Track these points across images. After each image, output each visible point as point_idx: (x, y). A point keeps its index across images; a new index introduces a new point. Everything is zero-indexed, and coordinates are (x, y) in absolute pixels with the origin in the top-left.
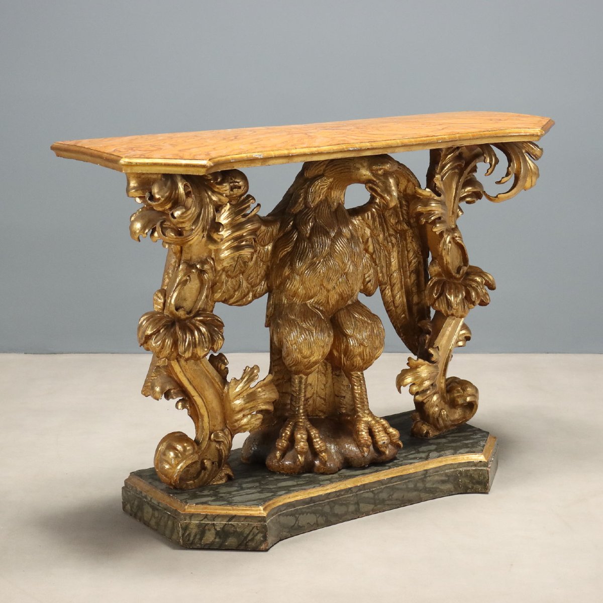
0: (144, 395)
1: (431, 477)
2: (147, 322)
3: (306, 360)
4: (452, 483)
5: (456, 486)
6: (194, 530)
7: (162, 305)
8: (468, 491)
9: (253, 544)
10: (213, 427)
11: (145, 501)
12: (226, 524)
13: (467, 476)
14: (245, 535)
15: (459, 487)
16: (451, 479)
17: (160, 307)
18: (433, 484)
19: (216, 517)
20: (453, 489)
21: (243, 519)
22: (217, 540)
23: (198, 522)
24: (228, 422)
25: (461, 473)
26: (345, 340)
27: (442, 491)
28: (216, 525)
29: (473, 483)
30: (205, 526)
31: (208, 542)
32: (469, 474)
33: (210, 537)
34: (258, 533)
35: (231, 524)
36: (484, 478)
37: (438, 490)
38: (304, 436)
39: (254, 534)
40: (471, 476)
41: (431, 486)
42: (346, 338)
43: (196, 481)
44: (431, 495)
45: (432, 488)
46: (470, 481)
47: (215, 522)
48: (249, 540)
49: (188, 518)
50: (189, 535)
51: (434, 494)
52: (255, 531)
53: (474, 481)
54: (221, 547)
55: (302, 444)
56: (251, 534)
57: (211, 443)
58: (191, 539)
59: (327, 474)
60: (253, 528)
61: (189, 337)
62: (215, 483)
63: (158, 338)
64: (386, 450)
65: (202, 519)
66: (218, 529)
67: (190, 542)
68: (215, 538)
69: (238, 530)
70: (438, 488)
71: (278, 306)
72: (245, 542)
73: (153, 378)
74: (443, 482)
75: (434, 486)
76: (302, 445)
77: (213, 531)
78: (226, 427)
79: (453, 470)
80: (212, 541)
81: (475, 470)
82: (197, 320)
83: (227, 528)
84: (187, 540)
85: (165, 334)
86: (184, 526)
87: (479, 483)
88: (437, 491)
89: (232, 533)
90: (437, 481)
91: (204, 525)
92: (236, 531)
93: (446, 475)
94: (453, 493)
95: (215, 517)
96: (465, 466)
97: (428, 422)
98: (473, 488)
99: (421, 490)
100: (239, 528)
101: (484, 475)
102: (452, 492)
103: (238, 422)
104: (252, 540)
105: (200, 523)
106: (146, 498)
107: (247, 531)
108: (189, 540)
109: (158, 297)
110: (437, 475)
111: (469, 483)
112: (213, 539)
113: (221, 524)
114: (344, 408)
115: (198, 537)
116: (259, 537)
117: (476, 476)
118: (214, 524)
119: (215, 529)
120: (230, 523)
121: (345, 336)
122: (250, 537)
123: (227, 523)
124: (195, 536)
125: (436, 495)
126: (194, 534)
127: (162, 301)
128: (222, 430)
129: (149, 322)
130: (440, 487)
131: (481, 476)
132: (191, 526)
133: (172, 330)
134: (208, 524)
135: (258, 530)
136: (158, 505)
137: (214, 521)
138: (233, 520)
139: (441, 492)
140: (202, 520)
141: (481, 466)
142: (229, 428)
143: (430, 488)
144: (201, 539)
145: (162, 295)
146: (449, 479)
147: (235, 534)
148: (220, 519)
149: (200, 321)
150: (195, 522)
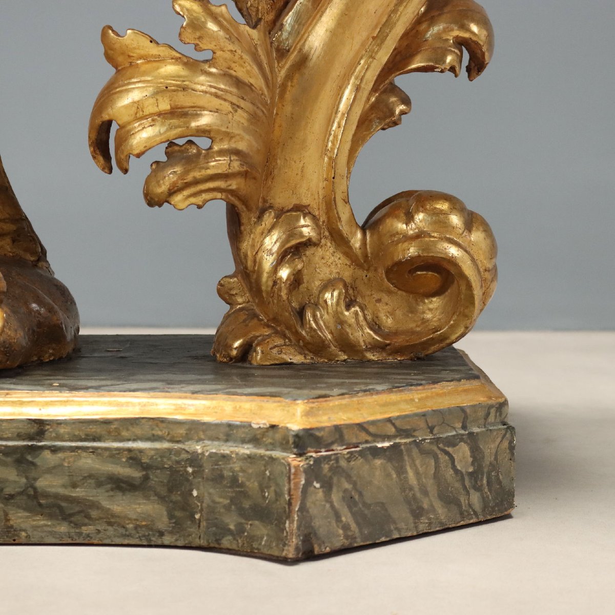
1: (60, 455)
4: (162, 499)
5: (178, 514)
8: (226, 542)
13: (218, 478)
15: (192, 517)
16: (157, 478)
18: (74, 486)
20: (163, 522)
25: (195, 460)
27: (111, 520)
29: (242, 512)
32: (227, 473)
37: (94, 513)
40: (234, 481)
41: (62, 491)
44: (63, 528)
45: (67, 499)
46: (232, 500)
51: (77, 525)
53: (247, 504)
70: (95, 505)
74: (120, 485)
75: (79, 493)
79: (166, 445)
81: (250, 458)
87: (262, 513)
88: (88, 517)
90: (90, 476)
93: (134, 458)
94: (167, 540)
96: (213, 439)
98: (241, 530)
99: (12, 497)
101: (277, 485)
102: (161, 534)
110: (94, 450)
111: (228, 508)
117: (253, 485)
125: (85, 530)
130: (106, 504)
131: (268, 487)
139: (110, 524)
141: (273, 446)
143: (56, 496)
146: (146, 478)
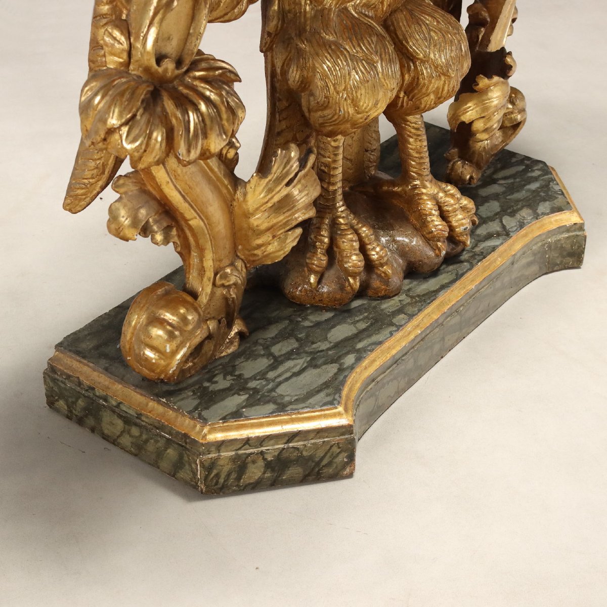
0: (70, 210)
1: (518, 264)
2: (103, 98)
3: (360, 116)
4: (538, 263)
5: (541, 266)
6: (225, 467)
7: (125, 56)
9: (331, 471)
10: (218, 263)
11: (103, 405)
12: (283, 449)
13: (557, 247)
14: (317, 460)
15: (545, 265)
16: (538, 257)
17: (121, 60)
19: (264, 440)
20: (538, 270)
21: (312, 435)
22: (268, 475)
23: (233, 453)
24: (240, 247)
25: (549, 245)
26: (412, 67)
27: (526, 278)
28: (266, 453)
29: (564, 257)
30: (247, 457)
31: (251, 481)
32: (559, 245)
33: (255, 472)
34: (340, 452)
35: (293, 448)
36: (579, 247)
37: (522, 278)
38: (354, 244)
39: (332, 454)
40: (561, 247)
42: (414, 64)
43: (196, 360)
44: (515, 289)
45: (518, 278)
46: (560, 254)
47: (263, 449)
48: (323, 466)
49: (213, 449)
50: (218, 476)
51: (518, 285)
52: (335, 450)
53: (565, 253)
54: (275, 484)
55: (354, 258)
56: (329, 455)
57: (215, 289)
58: (221, 481)
59: (390, 297)
60: (331, 447)
61: (192, 117)
62: (224, 354)
63: (135, 132)
64: (467, 240)
65: (240, 446)
66: (269, 459)
67: (219, 486)
68: (264, 473)
69: (305, 454)
70: (523, 275)
71: (290, 16)
72: (317, 469)
73: (86, 181)
74: (529, 264)
75: (520, 274)
76: (355, 260)
77: (261, 463)
78: (237, 256)
79: (541, 243)
80: (260, 478)
81: (568, 237)
82: (195, 78)
83: (285, 455)
84: (213, 484)
85: (149, 121)
86: (207, 464)
87: (571, 255)
88: (521, 281)
89: (294, 461)
90: (523, 266)
91: (245, 456)
92: (302, 456)
93: (533, 253)
95: (262, 440)
96: (554, 235)
97: (470, 161)
98: (562, 262)
100: (306, 451)
101: (579, 243)
102: (536, 275)
103: (263, 248)
104: (330, 464)
105: (237, 454)
106: (106, 400)
107: (320, 453)
108: (217, 483)
109: (115, 39)
110: (525, 257)
111: (558, 257)
112: (261, 474)
113: (274, 449)
114: (373, 168)
115: (234, 476)
116: (343, 457)
117: (568, 247)
118: (262, 453)
119: (265, 459)
120: (291, 445)
121: (412, 60)
122: (325, 462)
123: (286, 446)
124: (229, 475)
125: (520, 285)
126: (225, 474)
127: (125, 46)
128: (232, 264)
129: (107, 98)
130: (525, 273)
131: (575, 245)
132: (221, 462)
133: (159, 109)
134: (251, 454)
135: (339, 448)
136: (137, 418)
137: (262, 446)
138: (296, 439)
140: (240, 449)
141: (575, 231)
142: (243, 257)
143: (515, 279)
144: (239, 478)
145: (122, 33)
146: (535, 258)
147: (301, 460)
148: (272, 442)
149: (203, 79)
150: (226, 454)
